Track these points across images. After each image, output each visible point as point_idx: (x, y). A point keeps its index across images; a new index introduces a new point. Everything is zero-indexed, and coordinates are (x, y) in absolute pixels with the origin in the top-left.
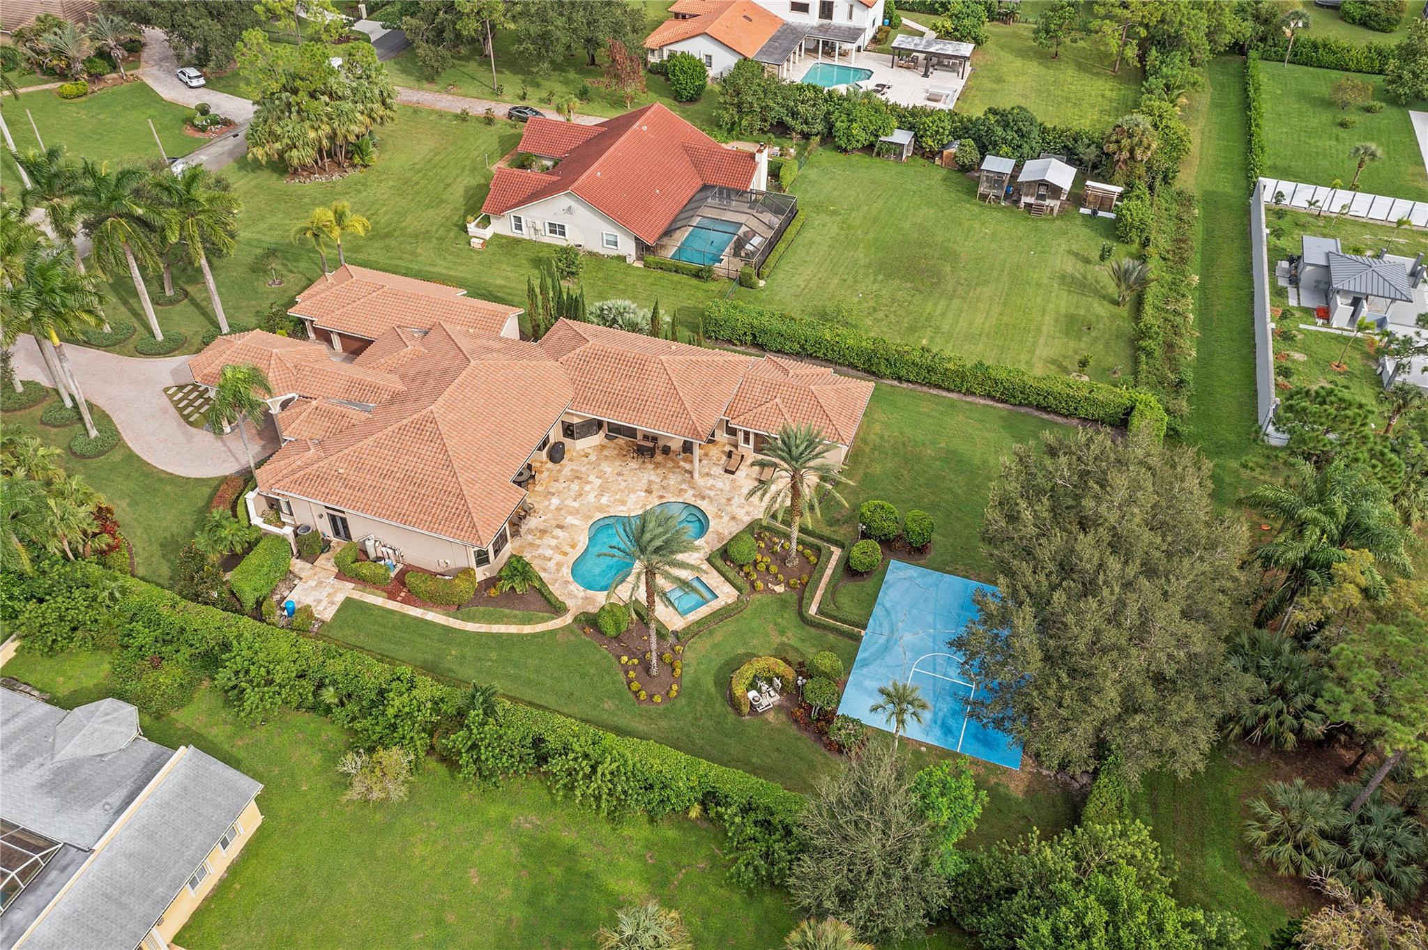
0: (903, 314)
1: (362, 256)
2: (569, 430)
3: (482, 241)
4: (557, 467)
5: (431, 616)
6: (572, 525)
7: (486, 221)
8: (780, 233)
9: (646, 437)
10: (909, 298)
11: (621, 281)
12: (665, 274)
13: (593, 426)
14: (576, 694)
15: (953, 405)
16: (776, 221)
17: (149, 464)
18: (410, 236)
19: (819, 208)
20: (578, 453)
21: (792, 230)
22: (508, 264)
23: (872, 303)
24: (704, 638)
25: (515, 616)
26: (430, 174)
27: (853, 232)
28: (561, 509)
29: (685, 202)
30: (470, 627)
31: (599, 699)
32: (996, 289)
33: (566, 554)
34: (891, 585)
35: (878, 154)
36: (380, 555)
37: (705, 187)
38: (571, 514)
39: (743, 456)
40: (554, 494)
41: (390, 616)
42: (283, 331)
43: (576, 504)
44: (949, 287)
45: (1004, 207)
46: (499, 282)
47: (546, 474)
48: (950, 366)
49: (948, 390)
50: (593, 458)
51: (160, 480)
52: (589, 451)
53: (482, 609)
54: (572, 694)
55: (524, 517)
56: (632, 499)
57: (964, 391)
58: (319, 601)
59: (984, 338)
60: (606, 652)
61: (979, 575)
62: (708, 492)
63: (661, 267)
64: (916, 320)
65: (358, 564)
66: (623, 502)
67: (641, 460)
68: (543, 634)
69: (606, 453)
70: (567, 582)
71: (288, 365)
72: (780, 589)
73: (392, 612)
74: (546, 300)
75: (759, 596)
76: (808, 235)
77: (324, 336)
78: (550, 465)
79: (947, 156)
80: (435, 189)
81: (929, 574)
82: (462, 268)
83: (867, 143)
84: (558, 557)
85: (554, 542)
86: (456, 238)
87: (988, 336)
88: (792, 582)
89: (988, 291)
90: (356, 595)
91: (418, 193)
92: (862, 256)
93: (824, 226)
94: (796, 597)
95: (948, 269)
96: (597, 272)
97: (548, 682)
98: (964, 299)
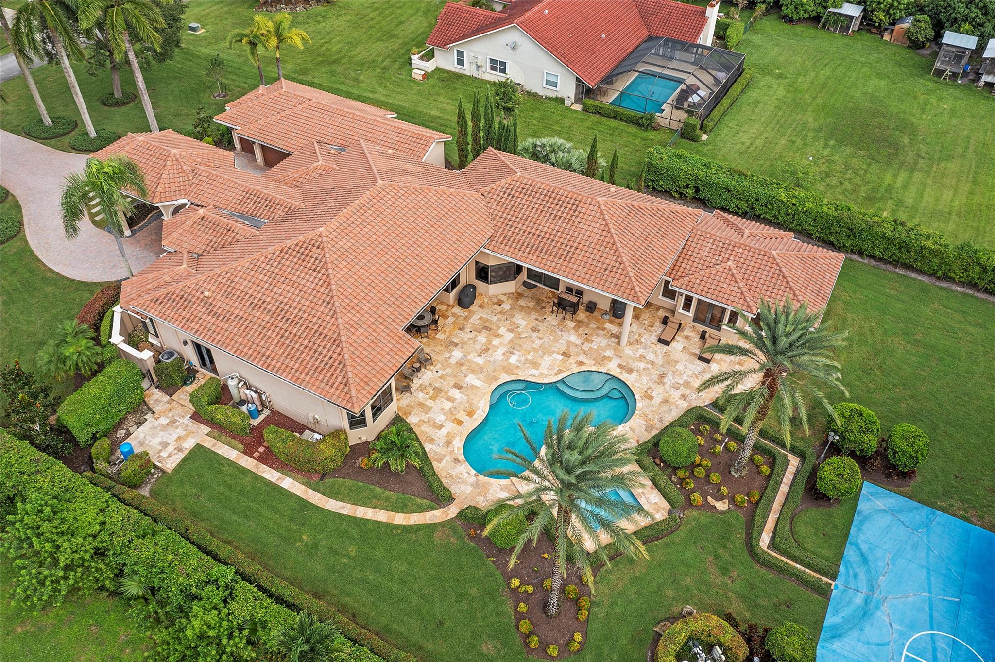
0: (859, 183)
1: (308, 78)
2: (483, 273)
3: (423, 73)
4: (465, 313)
5: (288, 483)
6: (473, 387)
7: (429, 56)
8: (725, 89)
9: (569, 290)
10: (865, 167)
11: (557, 123)
12: (603, 119)
13: (511, 271)
14: (448, 623)
15: (925, 289)
16: (723, 76)
17: (39, 260)
18: (357, 64)
19: (765, 70)
20: (490, 298)
21: (737, 87)
22: (445, 97)
23: (824, 168)
24: (622, 567)
25: (387, 499)
26: (387, 12)
27: (800, 95)
28: (462, 365)
29: (630, 50)
30: (332, 505)
31: (475, 636)
32: (962, 166)
33: (460, 423)
34: (867, 518)
35: (824, 26)
36: (243, 397)
37: (650, 38)
38: (473, 371)
39: (680, 324)
40: (456, 345)
41: (241, 476)
42: (210, 139)
43: (480, 361)
44: (910, 159)
45: (960, 85)
46: (434, 112)
47: (451, 320)
48: (929, 244)
49: (921, 272)
50: (506, 306)
51: (44, 279)
52: (503, 298)
53: (349, 482)
54: (442, 623)
55: (419, 370)
56: (546, 362)
57: (940, 274)
58: (165, 445)
59: (954, 217)
60: (493, 567)
61: (983, 518)
62: (637, 364)
63: (599, 112)
64: (875, 190)
65: (214, 407)
66: (535, 365)
67: (560, 316)
68: (417, 528)
69: (522, 302)
70: (457, 461)
71: (185, 168)
72: (722, 506)
73: (244, 471)
74: (476, 127)
75: (695, 513)
76: (753, 94)
77: (247, 146)
78: (457, 310)
79: (898, 32)
80: (388, 25)
81: (916, 508)
82: (401, 97)
83: (814, 14)
84: (450, 427)
85: (448, 405)
86: (400, 68)
87: (959, 214)
88: (739, 498)
89: (952, 166)
90: (209, 443)
91: (371, 27)
92: (811, 119)
93: (769, 87)
94: (742, 520)
95: (906, 140)
96: (533, 112)
97: (415, 600)
98: (927, 173)
